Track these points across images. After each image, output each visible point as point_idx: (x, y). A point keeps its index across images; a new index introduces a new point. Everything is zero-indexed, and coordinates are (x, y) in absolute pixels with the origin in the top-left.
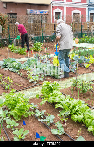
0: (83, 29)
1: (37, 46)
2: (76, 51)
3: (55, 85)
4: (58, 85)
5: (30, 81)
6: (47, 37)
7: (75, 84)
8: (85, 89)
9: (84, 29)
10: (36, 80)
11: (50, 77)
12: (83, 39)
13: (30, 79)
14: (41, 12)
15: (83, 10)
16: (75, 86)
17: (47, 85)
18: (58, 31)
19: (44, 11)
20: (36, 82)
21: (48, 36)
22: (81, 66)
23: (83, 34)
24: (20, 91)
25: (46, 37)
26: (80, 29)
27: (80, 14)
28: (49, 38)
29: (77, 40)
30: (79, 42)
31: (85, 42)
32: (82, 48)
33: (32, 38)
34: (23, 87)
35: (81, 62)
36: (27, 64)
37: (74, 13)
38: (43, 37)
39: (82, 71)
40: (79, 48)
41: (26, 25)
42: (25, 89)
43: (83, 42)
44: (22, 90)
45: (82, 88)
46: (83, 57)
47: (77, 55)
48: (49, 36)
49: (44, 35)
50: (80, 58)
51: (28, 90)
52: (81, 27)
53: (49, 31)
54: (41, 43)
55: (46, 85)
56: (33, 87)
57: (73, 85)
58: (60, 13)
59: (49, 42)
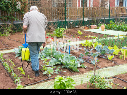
0: (110, 14)
1: (58, 32)
2: (100, 40)
3: (69, 81)
4: (72, 81)
5: (44, 73)
6: (71, 22)
9: (112, 14)
10: (51, 73)
11: (67, 69)
12: (110, 25)
13: (45, 71)
16: (92, 82)
17: (60, 81)
18: (25, 20)
20: (50, 75)
21: (72, 21)
22: (104, 57)
23: (111, 19)
24: (30, 86)
25: (70, 22)
26: (107, 15)
28: (73, 23)
29: (103, 26)
30: (105, 29)
31: (112, 28)
32: (108, 36)
33: (54, 23)
34: (35, 81)
35: (103, 53)
36: (44, 52)
38: (66, 22)
39: (104, 64)
40: (105, 35)
41: (48, 9)
42: (37, 83)
43: (110, 29)
44: (33, 84)
45: (100, 86)
46: (106, 47)
47: (100, 45)
49: (67, 20)
50: (104, 48)
51: (40, 85)
52: (108, 12)
53: (73, 16)
54: (63, 28)
55: (58, 80)
56: (46, 81)
57: (90, 81)
59: (73, 28)
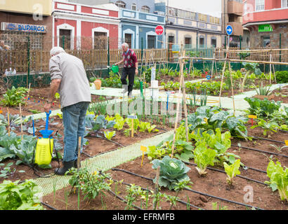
1: (13, 96)
3: (27, 188)
6: (40, 77)
7: (74, 182)
8: (93, 192)
11: (28, 166)
12: (111, 80)
14: (31, 29)
15: (113, 28)
16: (75, 184)
17: (8, 191)
19: (38, 26)
21: (41, 75)
22: (98, 136)
25: (37, 76)
26: (105, 62)
27: (108, 35)
28: (44, 78)
29: (99, 81)
30: (102, 86)
31: (114, 85)
33: (6, 80)
35: (97, 128)
37: (96, 33)
38: (30, 77)
39: (98, 147)
40: (101, 97)
43: (111, 86)
45: (88, 189)
46: (102, 118)
47: (92, 114)
48: (43, 75)
49: (32, 73)
52: (107, 57)
53: (44, 64)
54: (24, 88)
55: (5, 190)
57: (71, 182)
58: (69, 31)
59: (43, 86)
